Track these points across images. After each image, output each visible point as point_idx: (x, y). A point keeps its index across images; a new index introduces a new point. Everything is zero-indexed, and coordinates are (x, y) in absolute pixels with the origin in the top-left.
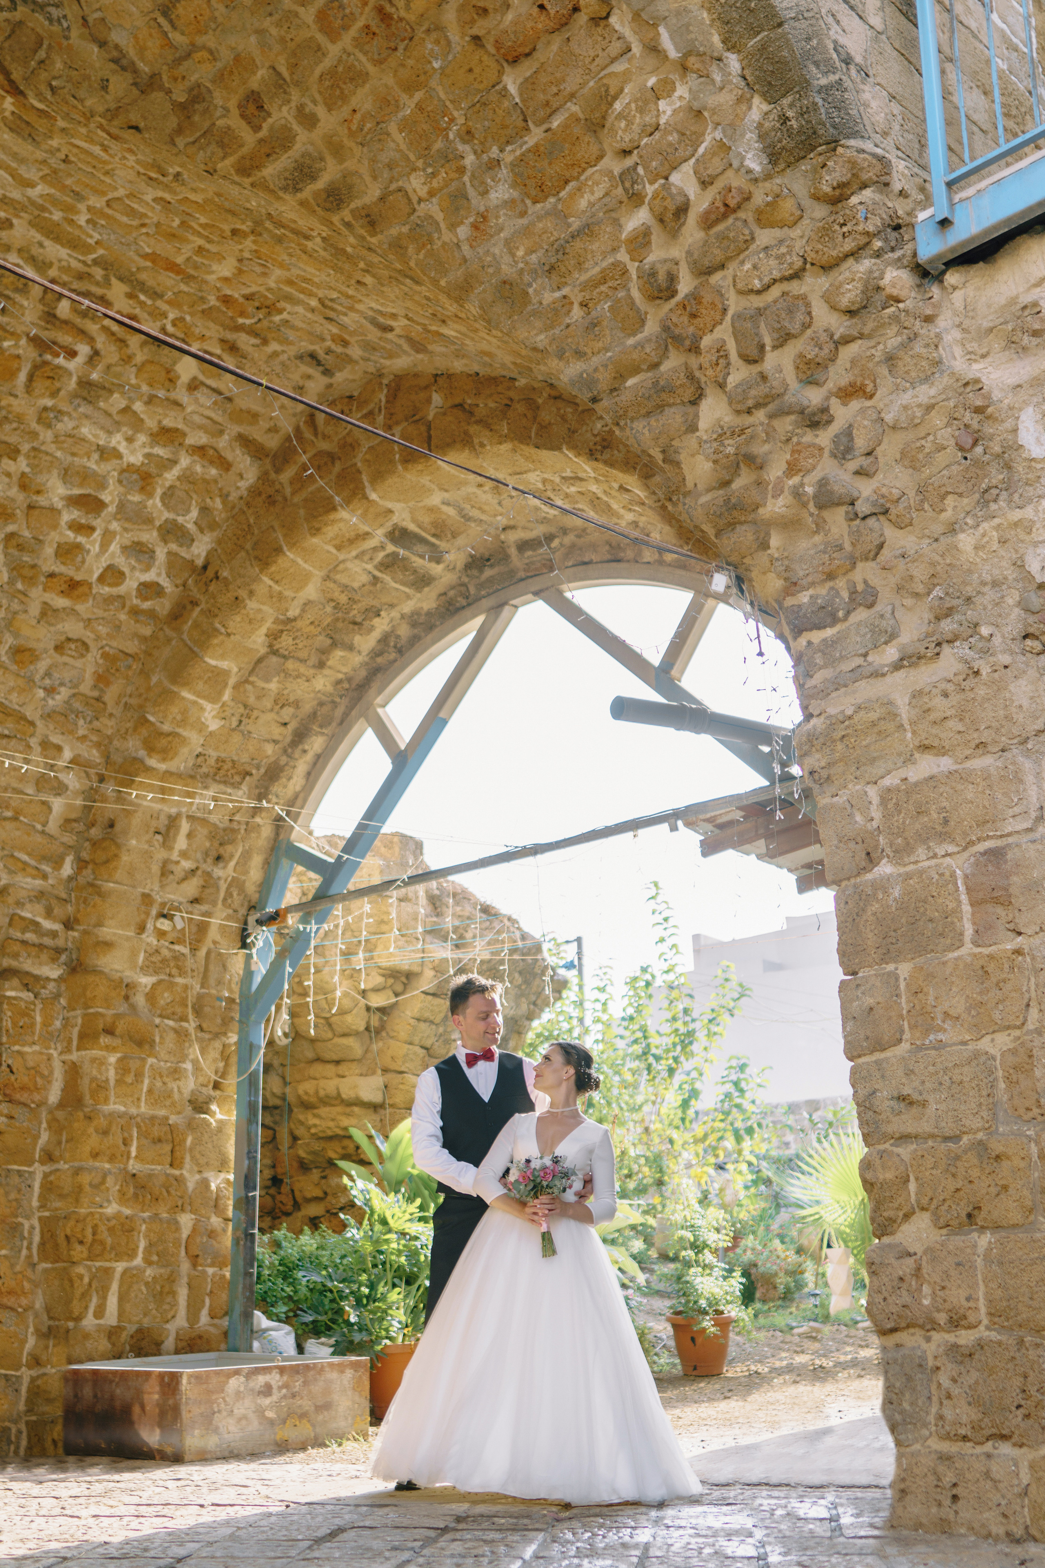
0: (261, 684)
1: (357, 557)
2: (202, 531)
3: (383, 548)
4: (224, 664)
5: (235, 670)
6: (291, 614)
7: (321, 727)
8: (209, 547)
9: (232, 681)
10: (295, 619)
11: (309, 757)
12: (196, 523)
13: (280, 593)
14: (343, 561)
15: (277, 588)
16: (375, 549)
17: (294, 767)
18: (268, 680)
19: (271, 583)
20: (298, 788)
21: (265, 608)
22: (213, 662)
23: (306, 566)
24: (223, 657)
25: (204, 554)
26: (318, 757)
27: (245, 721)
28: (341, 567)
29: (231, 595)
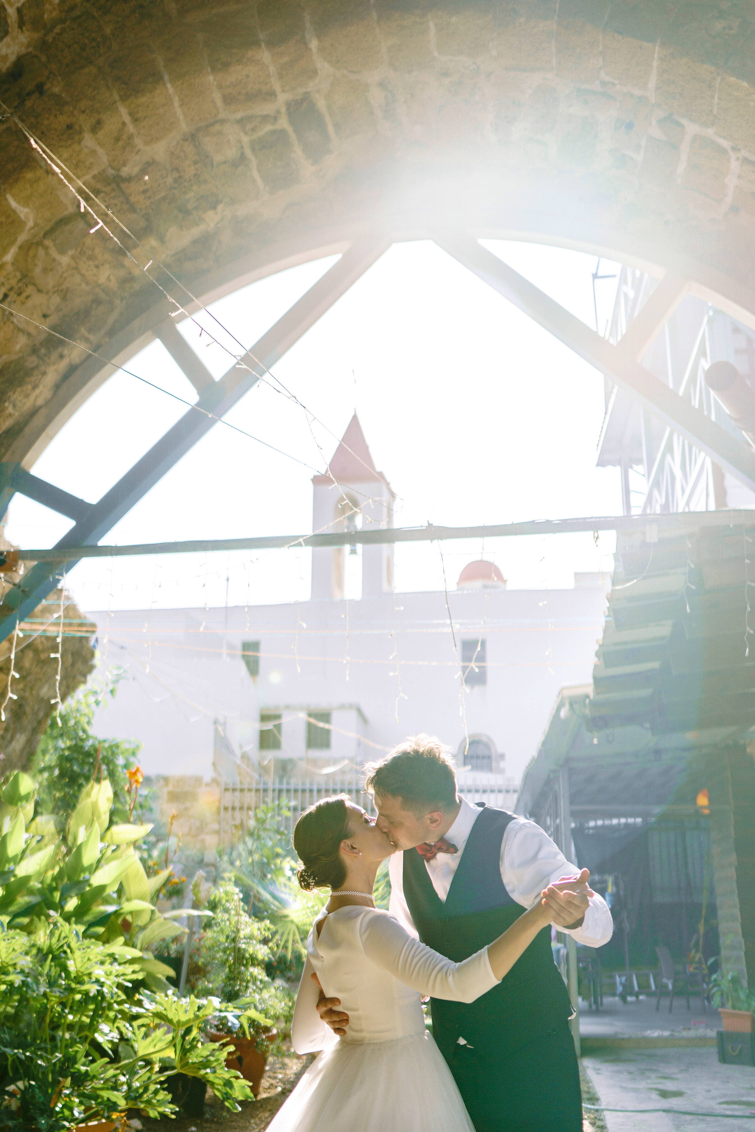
0: (54, 253)
1: (240, 122)
2: (21, 24)
3: (275, 119)
4: (23, 212)
5: (31, 224)
6: (125, 171)
7: (90, 331)
8: (24, 51)
9: (22, 238)
10: (129, 179)
11: (63, 365)
12: (19, 10)
13: (131, 137)
14: (223, 121)
15: (131, 128)
16: (265, 118)
17: (44, 373)
18: (62, 251)
19: (127, 119)
20: (40, 402)
21: (101, 151)
22: (13, 204)
23: (179, 111)
24: (25, 201)
25: (13, 58)
26: (72, 369)
27: (12, 296)
28: (217, 127)
29: (63, 120)
